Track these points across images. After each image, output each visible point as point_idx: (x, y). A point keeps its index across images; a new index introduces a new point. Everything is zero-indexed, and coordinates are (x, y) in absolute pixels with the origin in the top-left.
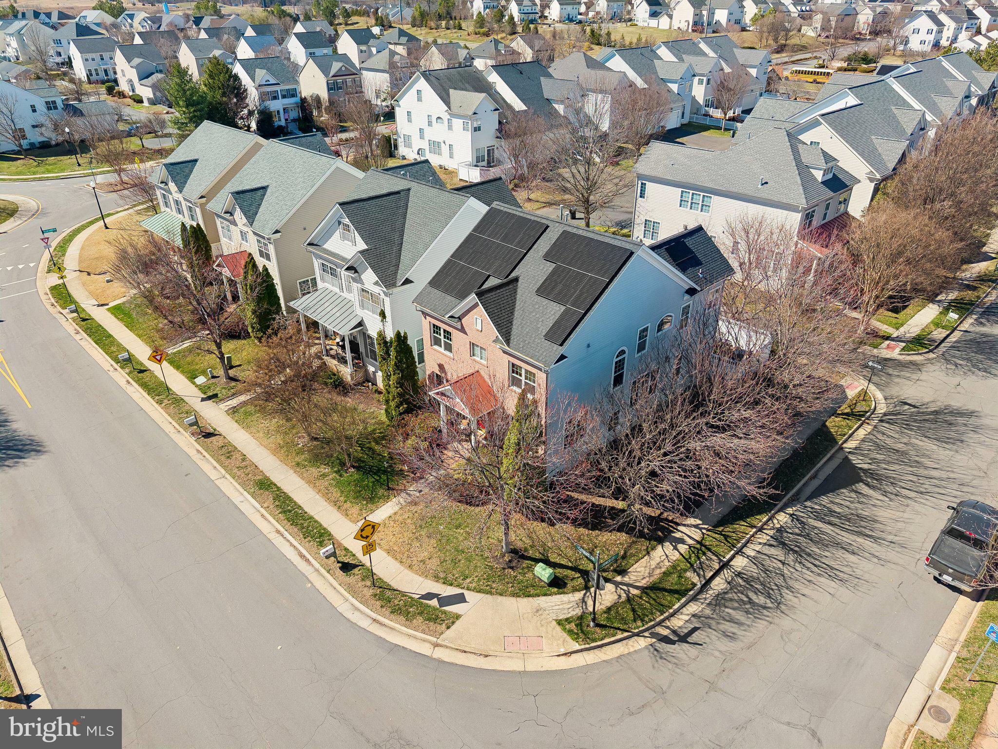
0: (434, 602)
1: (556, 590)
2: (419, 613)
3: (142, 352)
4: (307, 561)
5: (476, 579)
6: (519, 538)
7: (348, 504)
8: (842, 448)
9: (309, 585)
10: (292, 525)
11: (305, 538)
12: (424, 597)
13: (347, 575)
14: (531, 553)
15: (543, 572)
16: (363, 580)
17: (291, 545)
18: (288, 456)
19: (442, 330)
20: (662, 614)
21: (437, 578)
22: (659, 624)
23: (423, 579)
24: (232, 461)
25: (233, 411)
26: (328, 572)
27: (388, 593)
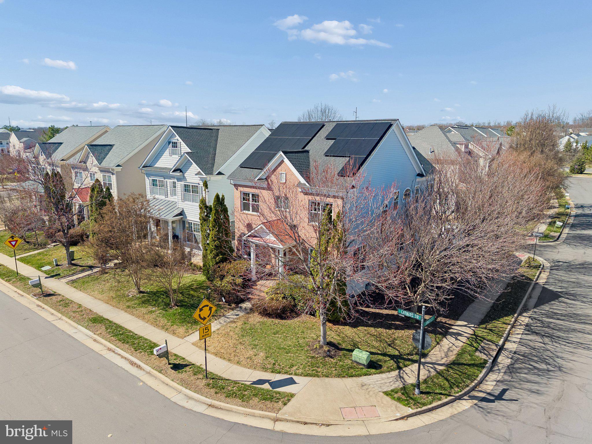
0: (267, 386)
1: (374, 370)
2: (254, 395)
4: (139, 367)
5: (302, 367)
7: (175, 327)
8: (537, 283)
9: (141, 384)
10: (123, 343)
11: (136, 351)
12: (254, 383)
13: (179, 372)
14: (344, 346)
16: (195, 374)
17: (122, 357)
18: (119, 303)
19: (251, 196)
20: (472, 382)
21: (265, 369)
22: (473, 389)
23: (252, 371)
24: (69, 309)
25: (72, 282)
26: (160, 372)
27: (220, 383)
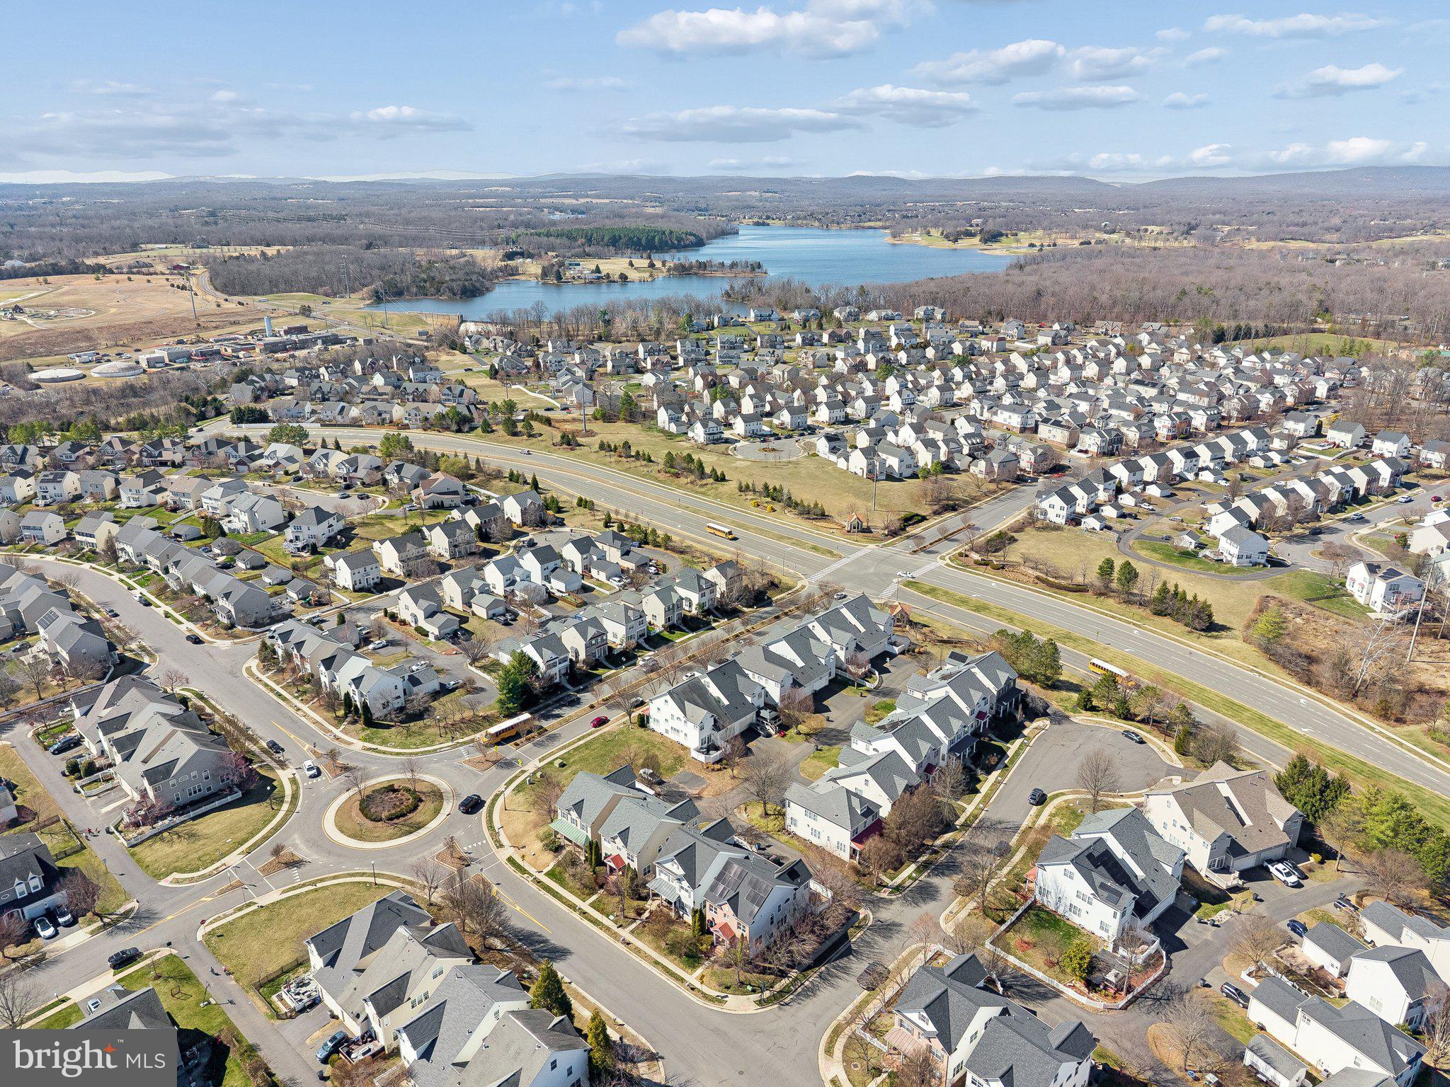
0: (720, 998)
1: (753, 993)
2: (716, 1001)
3: (614, 927)
5: (731, 991)
6: (742, 979)
7: (684, 966)
8: (850, 941)
12: (717, 996)
13: (695, 992)
14: (746, 982)
15: (749, 988)
16: (698, 992)
19: (713, 907)
20: (783, 998)
21: (720, 991)
22: (781, 1001)
23: (716, 991)
25: (632, 932)
27: (707, 996)
